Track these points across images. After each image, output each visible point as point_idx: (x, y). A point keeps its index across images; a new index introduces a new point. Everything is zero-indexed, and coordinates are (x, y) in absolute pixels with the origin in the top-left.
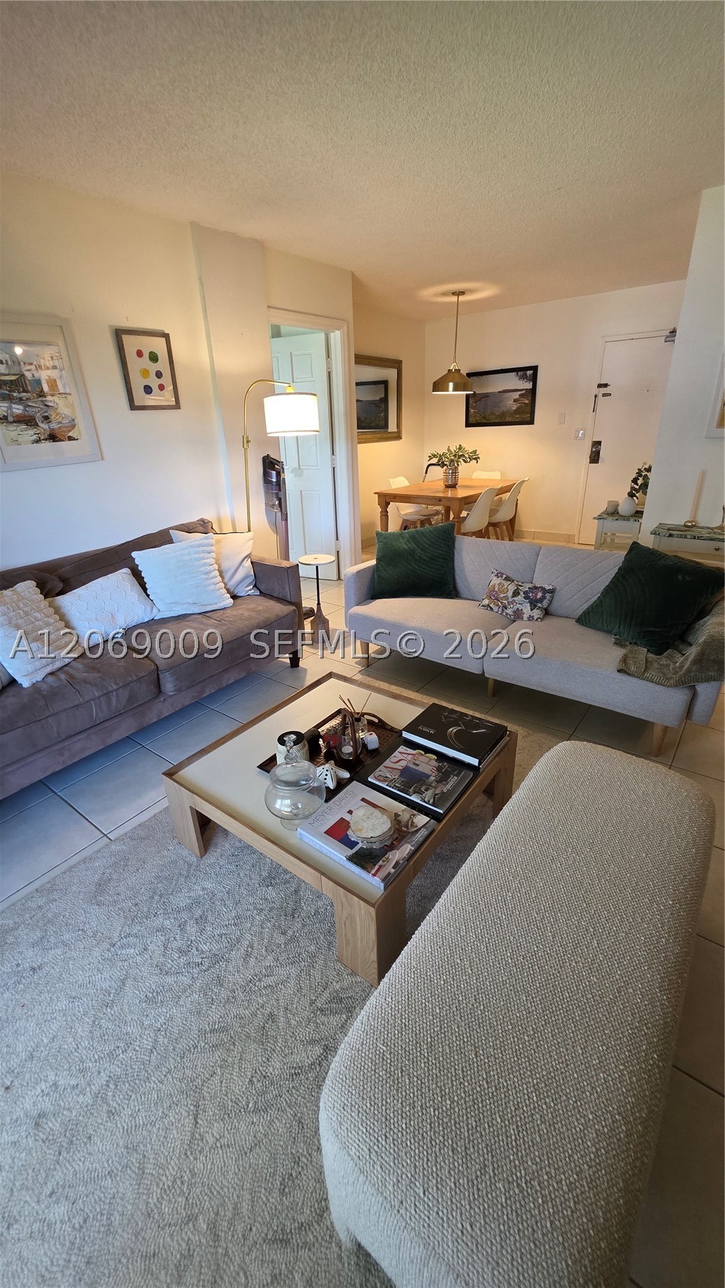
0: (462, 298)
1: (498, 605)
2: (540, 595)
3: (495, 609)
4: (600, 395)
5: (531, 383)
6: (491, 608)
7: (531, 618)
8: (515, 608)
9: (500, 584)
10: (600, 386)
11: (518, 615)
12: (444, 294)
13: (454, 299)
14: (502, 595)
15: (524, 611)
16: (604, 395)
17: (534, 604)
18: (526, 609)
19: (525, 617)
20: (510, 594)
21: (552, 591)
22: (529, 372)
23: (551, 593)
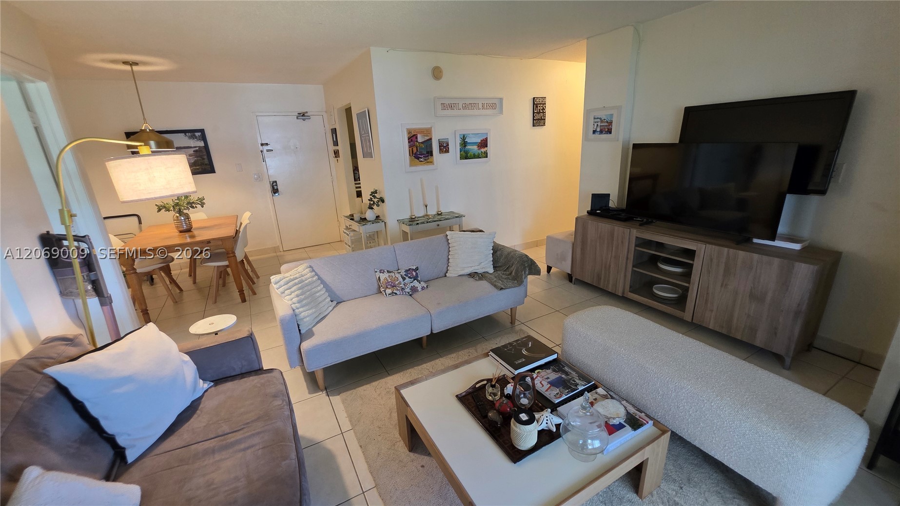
0: (135, 68)
1: (397, 290)
2: (414, 273)
3: (398, 292)
4: (265, 151)
5: (203, 142)
6: (396, 294)
7: (423, 288)
8: (410, 286)
9: (389, 276)
10: (262, 145)
11: (414, 290)
12: (103, 61)
13: (128, 68)
14: (397, 283)
15: (416, 286)
16: (268, 151)
17: (416, 278)
18: (416, 284)
19: (419, 289)
20: (401, 279)
21: (417, 269)
22: (197, 134)
23: (418, 270)
